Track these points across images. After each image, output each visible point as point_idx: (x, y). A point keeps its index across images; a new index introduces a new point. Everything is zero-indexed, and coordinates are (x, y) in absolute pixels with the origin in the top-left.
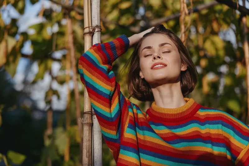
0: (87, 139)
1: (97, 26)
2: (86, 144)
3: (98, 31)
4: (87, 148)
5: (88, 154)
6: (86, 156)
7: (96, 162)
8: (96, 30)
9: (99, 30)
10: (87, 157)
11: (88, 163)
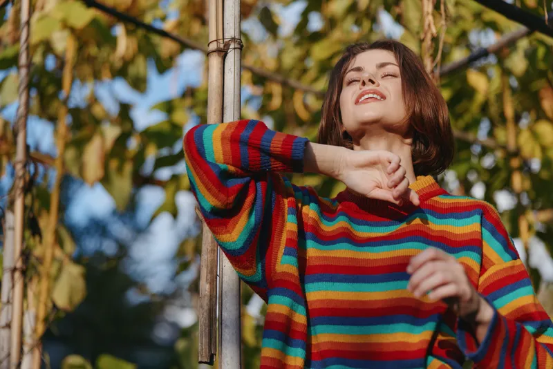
0: (210, 248)
1: (233, 39)
2: (206, 257)
3: (235, 48)
4: (209, 264)
5: (209, 276)
6: (207, 280)
7: (225, 292)
8: (232, 46)
9: (237, 46)
10: (209, 281)
11: (209, 294)
